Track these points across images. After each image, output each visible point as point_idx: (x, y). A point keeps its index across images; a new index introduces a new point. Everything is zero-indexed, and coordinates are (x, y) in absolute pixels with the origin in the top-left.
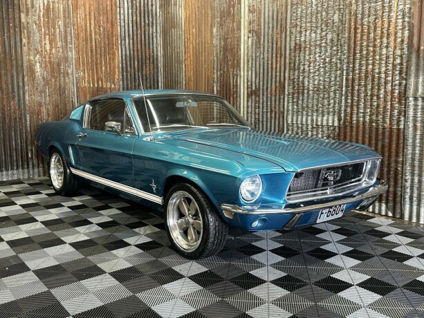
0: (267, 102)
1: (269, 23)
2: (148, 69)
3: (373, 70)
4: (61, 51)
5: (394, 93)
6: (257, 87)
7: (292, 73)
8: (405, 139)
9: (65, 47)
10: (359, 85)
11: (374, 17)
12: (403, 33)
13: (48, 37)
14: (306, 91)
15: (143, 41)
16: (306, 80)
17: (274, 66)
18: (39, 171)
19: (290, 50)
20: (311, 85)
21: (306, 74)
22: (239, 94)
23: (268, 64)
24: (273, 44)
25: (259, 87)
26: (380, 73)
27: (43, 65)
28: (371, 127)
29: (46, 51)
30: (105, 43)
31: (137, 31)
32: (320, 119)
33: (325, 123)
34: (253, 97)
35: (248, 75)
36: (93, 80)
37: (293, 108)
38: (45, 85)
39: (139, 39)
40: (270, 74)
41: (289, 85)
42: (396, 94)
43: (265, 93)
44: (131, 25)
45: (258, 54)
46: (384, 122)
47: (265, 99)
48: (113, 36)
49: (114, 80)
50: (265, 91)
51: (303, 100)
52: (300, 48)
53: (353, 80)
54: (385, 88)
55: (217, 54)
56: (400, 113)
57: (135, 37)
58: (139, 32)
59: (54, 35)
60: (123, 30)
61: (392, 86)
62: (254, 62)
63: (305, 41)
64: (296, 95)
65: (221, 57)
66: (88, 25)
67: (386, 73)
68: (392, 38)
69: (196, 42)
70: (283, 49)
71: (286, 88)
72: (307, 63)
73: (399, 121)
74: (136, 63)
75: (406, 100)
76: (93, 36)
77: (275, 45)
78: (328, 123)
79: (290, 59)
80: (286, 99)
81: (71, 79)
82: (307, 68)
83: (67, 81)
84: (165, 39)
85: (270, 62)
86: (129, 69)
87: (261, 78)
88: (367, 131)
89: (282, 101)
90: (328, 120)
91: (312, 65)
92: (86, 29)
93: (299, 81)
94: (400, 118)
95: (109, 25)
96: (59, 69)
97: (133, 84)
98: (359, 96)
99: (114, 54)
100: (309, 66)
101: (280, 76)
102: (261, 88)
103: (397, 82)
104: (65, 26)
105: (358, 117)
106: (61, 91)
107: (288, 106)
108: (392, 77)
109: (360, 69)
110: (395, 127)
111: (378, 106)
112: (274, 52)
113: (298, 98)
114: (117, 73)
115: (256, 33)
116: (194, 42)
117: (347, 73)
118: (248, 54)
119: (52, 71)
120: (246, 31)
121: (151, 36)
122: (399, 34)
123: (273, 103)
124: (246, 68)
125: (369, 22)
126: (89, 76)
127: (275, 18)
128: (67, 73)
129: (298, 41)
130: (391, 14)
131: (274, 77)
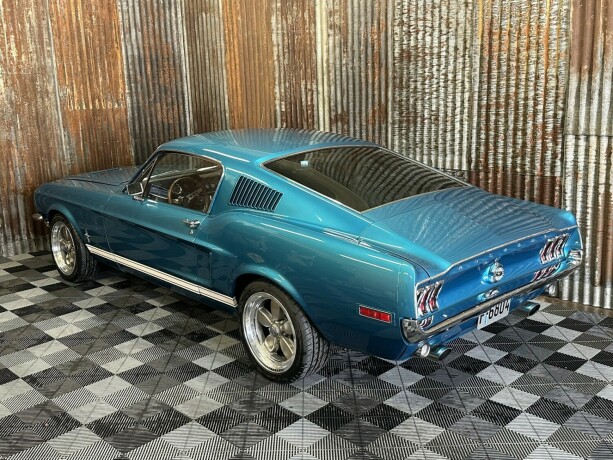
0: (361, 133)
1: (359, 17)
2: (167, 75)
3: (516, 94)
4: (35, 57)
5: (546, 127)
6: (345, 109)
7: (397, 93)
8: (562, 192)
9: (41, 52)
10: (497, 114)
11: (518, 19)
12: (559, 46)
13: (13, 36)
14: (419, 119)
15: (157, 32)
16: (419, 103)
17: (370, 81)
18: (14, 245)
19: (394, 58)
20: (426, 111)
21: (419, 95)
22: (316, 119)
23: (360, 76)
24: (366, 48)
25: (348, 110)
26: (526, 99)
27: (9, 82)
28: (514, 172)
29: (12, 59)
30: (100, 40)
31: (147, 16)
32: (440, 159)
33: (448, 166)
34: (339, 124)
35: (329, 92)
36: (86, 98)
37: (401, 143)
38: (14, 113)
39: (151, 30)
40: (364, 92)
41: (394, 110)
42: (550, 129)
43: (358, 119)
44: (137, 8)
45: (344, 62)
46: (533, 166)
47: (358, 128)
48: (111, 27)
49: (117, 96)
50: (358, 115)
51: (415, 131)
52: (409, 57)
53: (488, 107)
54: (534, 120)
56: (554, 156)
57: (145, 27)
58: (150, 18)
59: (23, 33)
60: (126, 17)
61: (544, 118)
62: (338, 73)
63: (416, 47)
64: (404, 125)
65: (286, 62)
66: (73, 13)
67: (535, 99)
68: (543, 51)
69: (243, 36)
70: (383, 56)
71: (390, 113)
72: (420, 79)
73: (553, 167)
74: (149, 68)
75: (563, 138)
76: (82, 31)
77: (370, 49)
78: (452, 166)
79: (394, 71)
80: (390, 129)
81: (53, 100)
82: (419, 86)
83: (47, 103)
84: (190, 28)
85: (363, 74)
86: (139, 77)
87: (351, 97)
88: (509, 179)
89: (383, 131)
90: (452, 162)
91: (427, 82)
92: (71, 20)
93: (408, 105)
94: (554, 162)
95: (105, 11)
96: (34, 86)
97: (147, 99)
98: (496, 129)
99: (115, 56)
100: (423, 84)
101: (380, 95)
102: (351, 111)
103: (551, 113)
104: (38, 17)
105: (495, 159)
106: (40, 120)
107: (393, 140)
108: (544, 105)
109: (498, 92)
110: (548, 174)
111: (524, 145)
112: (370, 60)
113: (408, 129)
114: (121, 85)
115: (340, 29)
116: (240, 36)
117: (480, 97)
118: (328, 60)
119: (24, 91)
120: (325, 26)
121: (168, 23)
122: (554, 46)
123: (370, 133)
124: (325, 80)
125: (511, 26)
126: (79, 93)
127: (369, 9)
128: (47, 91)
129: (404, 47)
130: (542, 17)
131: (370, 96)
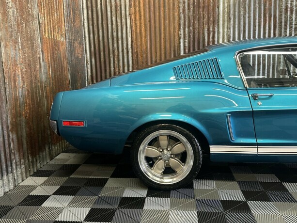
55: (184, 10)
